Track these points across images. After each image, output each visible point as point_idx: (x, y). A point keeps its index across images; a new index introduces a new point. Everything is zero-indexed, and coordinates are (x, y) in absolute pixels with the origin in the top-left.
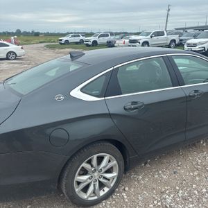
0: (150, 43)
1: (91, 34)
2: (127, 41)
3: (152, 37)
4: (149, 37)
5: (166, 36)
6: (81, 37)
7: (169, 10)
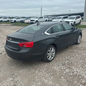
0: (38, 21)
1: (13, 18)
2: (29, 20)
3: (39, 19)
4: (38, 19)
5: (44, 18)
6: (8, 19)
7: (42, 9)
